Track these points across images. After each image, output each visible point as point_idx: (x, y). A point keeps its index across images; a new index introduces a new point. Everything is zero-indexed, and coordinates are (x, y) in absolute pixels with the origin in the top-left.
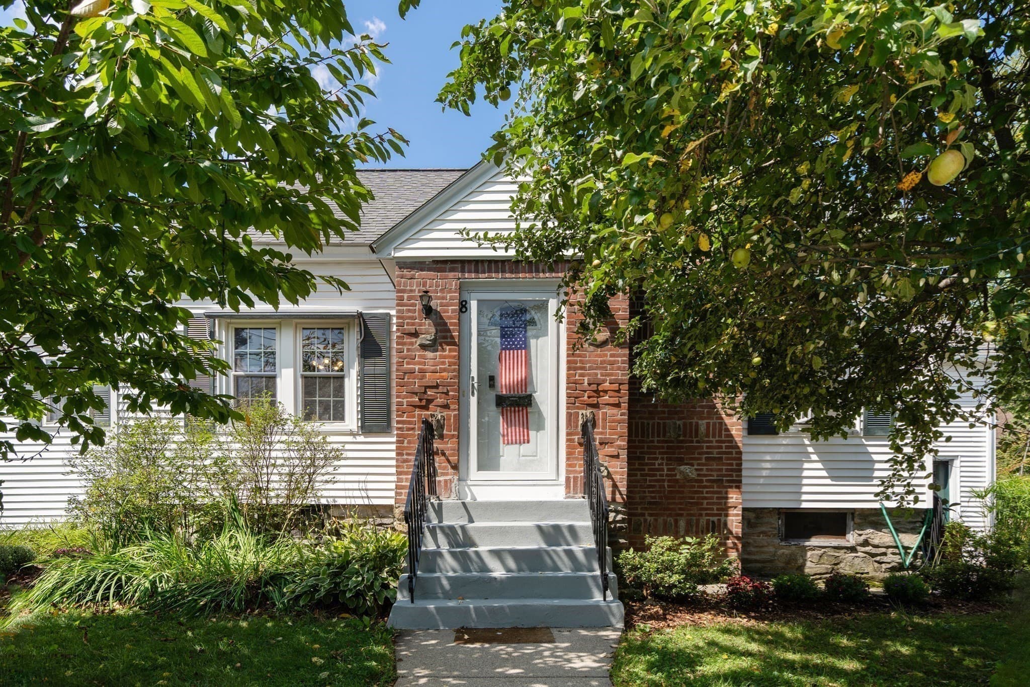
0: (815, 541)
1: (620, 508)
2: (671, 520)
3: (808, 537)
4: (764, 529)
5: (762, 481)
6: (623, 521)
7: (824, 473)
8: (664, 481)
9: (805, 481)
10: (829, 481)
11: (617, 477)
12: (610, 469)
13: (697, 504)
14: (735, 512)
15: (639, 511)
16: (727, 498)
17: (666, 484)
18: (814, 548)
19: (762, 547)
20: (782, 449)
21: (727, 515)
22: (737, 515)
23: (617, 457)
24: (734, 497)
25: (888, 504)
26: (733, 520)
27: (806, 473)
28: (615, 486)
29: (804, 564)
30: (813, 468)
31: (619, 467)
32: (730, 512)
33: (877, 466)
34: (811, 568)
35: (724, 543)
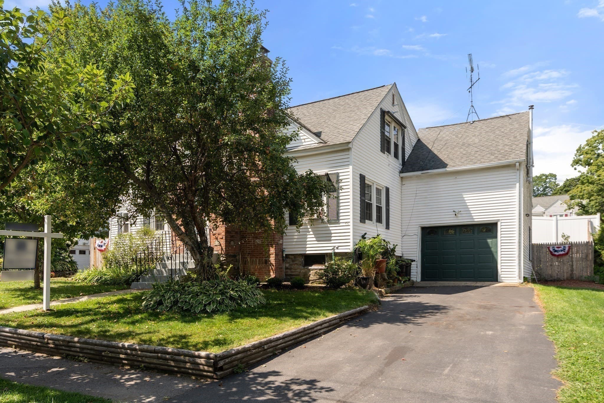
0: (314, 267)
1: (223, 256)
2: (255, 259)
3: (311, 265)
4: (297, 262)
5: (294, 243)
6: (224, 260)
7: (315, 239)
8: (252, 245)
9: (308, 243)
10: (316, 242)
11: (222, 245)
12: (221, 243)
13: (262, 253)
15: (246, 256)
16: (270, 251)
18: (313, 270)
19: (296, 269)
22: (273, 257)
23: (222, 238)
24: (272, 250)
25: (337, 251)
26: (272, 259)
27: (308, 239)
28: (222, 249)
29: (309, 276)
30: (311, 237)
31: (223, 242)
32: (271, 256)
33: (333, 235)
34: (312, 277)
35: (269, 268)
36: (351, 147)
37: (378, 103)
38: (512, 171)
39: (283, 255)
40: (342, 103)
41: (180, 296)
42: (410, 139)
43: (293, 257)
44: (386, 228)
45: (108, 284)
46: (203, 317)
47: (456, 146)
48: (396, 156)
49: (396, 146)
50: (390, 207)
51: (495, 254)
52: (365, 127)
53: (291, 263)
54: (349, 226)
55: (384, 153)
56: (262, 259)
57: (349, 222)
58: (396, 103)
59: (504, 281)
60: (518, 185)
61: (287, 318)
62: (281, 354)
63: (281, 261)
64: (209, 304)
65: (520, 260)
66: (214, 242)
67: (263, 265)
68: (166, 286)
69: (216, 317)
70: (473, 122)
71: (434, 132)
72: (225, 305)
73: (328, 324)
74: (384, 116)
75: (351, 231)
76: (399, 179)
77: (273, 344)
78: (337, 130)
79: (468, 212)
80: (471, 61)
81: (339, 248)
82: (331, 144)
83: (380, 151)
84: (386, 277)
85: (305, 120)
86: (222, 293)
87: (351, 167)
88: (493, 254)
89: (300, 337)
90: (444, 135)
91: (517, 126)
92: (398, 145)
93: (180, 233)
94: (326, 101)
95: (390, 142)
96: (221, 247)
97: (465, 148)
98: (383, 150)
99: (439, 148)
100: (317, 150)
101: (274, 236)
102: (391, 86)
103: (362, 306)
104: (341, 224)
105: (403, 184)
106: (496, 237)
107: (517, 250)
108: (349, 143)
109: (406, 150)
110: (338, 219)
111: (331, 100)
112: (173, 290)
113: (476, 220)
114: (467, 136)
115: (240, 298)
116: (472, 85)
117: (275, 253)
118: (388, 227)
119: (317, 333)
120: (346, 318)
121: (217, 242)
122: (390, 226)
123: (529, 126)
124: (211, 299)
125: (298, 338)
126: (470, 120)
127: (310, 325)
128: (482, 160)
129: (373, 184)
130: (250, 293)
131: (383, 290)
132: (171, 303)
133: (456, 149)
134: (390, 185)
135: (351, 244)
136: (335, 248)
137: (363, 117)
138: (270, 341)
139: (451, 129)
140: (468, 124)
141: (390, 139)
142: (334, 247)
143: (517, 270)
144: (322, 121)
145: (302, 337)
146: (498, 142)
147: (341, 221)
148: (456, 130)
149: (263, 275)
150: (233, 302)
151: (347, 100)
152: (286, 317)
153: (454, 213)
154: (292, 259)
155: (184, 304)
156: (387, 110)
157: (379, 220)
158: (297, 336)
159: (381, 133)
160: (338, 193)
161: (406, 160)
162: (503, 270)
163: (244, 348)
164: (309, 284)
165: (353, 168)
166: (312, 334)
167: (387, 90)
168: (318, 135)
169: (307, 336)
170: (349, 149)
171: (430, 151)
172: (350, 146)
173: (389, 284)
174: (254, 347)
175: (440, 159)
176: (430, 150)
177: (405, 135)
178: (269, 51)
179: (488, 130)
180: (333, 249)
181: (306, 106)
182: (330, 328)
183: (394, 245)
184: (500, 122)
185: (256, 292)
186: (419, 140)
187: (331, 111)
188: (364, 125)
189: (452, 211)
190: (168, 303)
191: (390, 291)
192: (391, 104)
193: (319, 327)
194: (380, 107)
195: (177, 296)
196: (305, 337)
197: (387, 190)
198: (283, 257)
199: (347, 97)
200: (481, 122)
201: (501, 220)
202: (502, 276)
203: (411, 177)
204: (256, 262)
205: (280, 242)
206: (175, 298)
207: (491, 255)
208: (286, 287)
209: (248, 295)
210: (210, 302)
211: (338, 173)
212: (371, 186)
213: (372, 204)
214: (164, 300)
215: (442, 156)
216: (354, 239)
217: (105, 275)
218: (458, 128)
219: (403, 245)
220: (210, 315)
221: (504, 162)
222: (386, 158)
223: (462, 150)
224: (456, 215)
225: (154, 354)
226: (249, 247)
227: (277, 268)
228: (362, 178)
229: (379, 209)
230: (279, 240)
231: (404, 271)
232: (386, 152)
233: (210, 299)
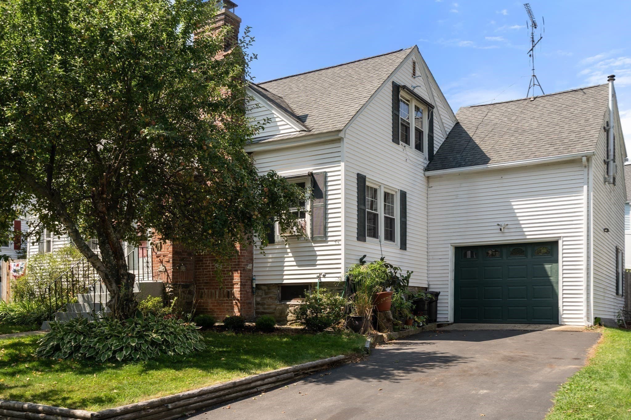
0: (293, 302)
1: (170, 286)
2: (213, 291)
3: (290, 300)
4: (271, 295)
5: (267, 269)
6: (171, 291)
7: (294, 263)
8: (210, 271)
9: (286, 268)
10: (297, 268)
11: (169, 271)
12: (167, 268)
13: (223, 282)
14: (238, 286)
15: (202, 287)
16: (233, 279)
17: (211, 273)
18: (292, 306)
19: (270, 305)
20: (276, 251)
21: (233, 288)
22: (238, 288)
23: (169, 262)
24: (237, 277)
25: (323, 280)
26: (237, 291)
27: (286, 264)
28: (168, 275)
29: (287, 315)
30: (289, 260)
31: (169, 266)
32: (235, 286)
33: (319, 258)
34: (291, 317)
35: (232, 303)
36: (343, 136)
37: (388, 75)
38: (578, 169)
39: (252, 285)
40: (343, 75)
41: (84, 338)
42: (442, 123)
43: (266, 288)
44: (401, 249)
45: (14, 324)
46: (109, 367)
47: (506, 133)
48: (419, 147)
49: (419, 133)
50: (408, 218)
51: (554, 285)
52: (366, 110)
53: (264, 296)
54: (340, 245)
55: (399, 144)
56: (224, 291)
57: (340, 240)
58: (418, 73)
59: (566, 323)
60: (585, 187)
61: (219, 369)
62: (192, 415)
63: (250, 294)
64: (121, 350)
65: (588, 294)
66: (157, 266)
67: (225, 299)
68: (67, 326)
69: (126, 367)
70: (535, 98)
71: (480, 112)
72: (143, 353)
73: (274, 378)
74: (398, 92)
75: (342, 252)
76: (424, 179)
77: (182, 403)
78: (327, 113)
79: (518, 226)
80: (530, 12)
81: (327, 276)
82: (316, 133)
83: (391, 141)
84: (391, 317)
85: (290, 98)
86: (140, 336)
87: (342, 164)
88: (552, 285)
89: (228, 394)
90: (493, 117)
91: (591, 104)
92: (423, 132)
93: (89, 254)
94: (323, 71)
95: (409, 128)
96: (166, 274)
97: (517, 135)
98: (395, 140)
99: (483, 136)
100: (297, 141)
101: (239, 259)
102: (410, 50)
103: (335, 356)
104: (330, 243)
105: (430, 186)
106: (556, 261)
107: (584, 279)
108: (340, 131)
109: (435, 138)
110: (326, 236)
111: (330, 70)
112: (75, 331)
113: (528, 237)
114: (524, 119)
115: (166, 343)
116: (533, 47)
117: (241, 282)
118: (403, 246)
119: (255, 390)
120: (306, 372)
121: (161, 266)
122: (408, 246)
123: (608, 104)
124: (125, 343)
125: (224, 395)
126: (531, 96)
127: (244, 379)
128: (537, 154)
129: (380, 186)
130: (181, 337)
131: (385, 335)
132: (71, 349)
133: (506, 137)
134: (409, 188)
135: (342, 270)
136: (322, 276)
137: (365, 95)
138: (178, 399)
139: (503, 108)
140: (528, 101)
141: (409, 124)
142: (320, 274)
143: (584, 308)
144: (313, 99)
145: (231, 394)
146: (562, 127)
147: (329, 239)
148: (509, 110)
149: (224, 312)
150: (156, 348)
151: (350, 70)
152: (217, 368)
153: (499, 227)
154: (265, 290)
155: (88, 351)
156: (403, 84)
157: (390, 236)
158: (222, 393)
159: (393, 116)
160: (326, 200)
161: (435, 153)
162: (565, 308)
163: (136, 407)
164: (286, 326)
165: (346, 166)
166: (247, 392)
167: (404, 57)
168: (301, 119)
169: (239, 394)
170: (340, 140)
171: (470, 140)
172: (341, 135)
173: (397, 327)
174: (152, 405)
175: (481, 151)
176: (471, 138)
177: (434, 117)
178: (237, 6)
179: (552, 110)
180: (319, 277)
181: (296, 78)
182: (277, 384)
183: (408, 272)
184: (570, 98)
185: (190, 335)
186: (458, 124)
187: (326, 85)
188: (364, 106)
189: (496, 224)
190: (66, 348)
191: (398, 336)
192: (411, 75)
193: (259, 383)
194: (391, 80)
195: (80, 339)
196: (235, 394)
197: (403, 195)
198: (252, 288)
199: (352, 65)
200: (546, 98)
201: (564, 237)
202: (564, 316)
203: (440, 176)
204: (216, 294)
205: (249, 267)
206: (77, 342)
207: (550, 287)
208: (249, 328)
209: (179, 339)
210: (122, 348)
211: (326, 172)
212: (376, 190)
213: (378, 214)
214: (62, 344)
215: (485, 147)
216: (346, 263)
217: (12, 311)
218: (513, 106)
219: (430, 272)
220: (118, 365)
221: (566, 155)
222: (401, 150)
223: (512, 138)
224: (501, 229)
225: (21, 413)
226: (206, 274)
227: (244, 303)
228: (361, 179)
229: (390, 222)
230: (247, 265)
231: (426, 309)
232: (401, 142)
233: (123, 343)
